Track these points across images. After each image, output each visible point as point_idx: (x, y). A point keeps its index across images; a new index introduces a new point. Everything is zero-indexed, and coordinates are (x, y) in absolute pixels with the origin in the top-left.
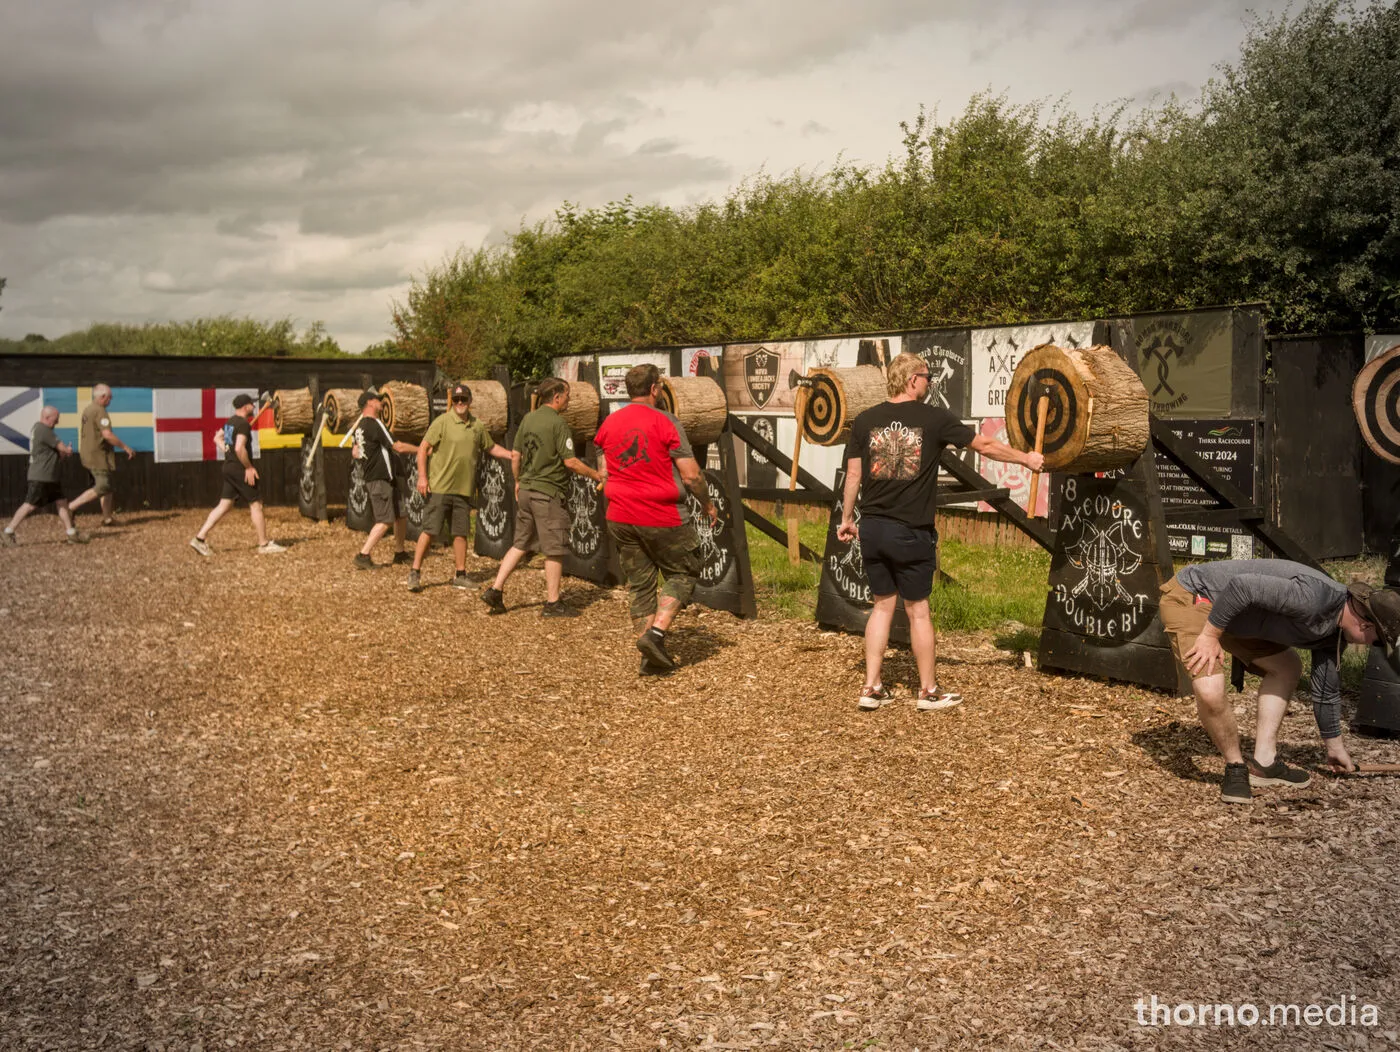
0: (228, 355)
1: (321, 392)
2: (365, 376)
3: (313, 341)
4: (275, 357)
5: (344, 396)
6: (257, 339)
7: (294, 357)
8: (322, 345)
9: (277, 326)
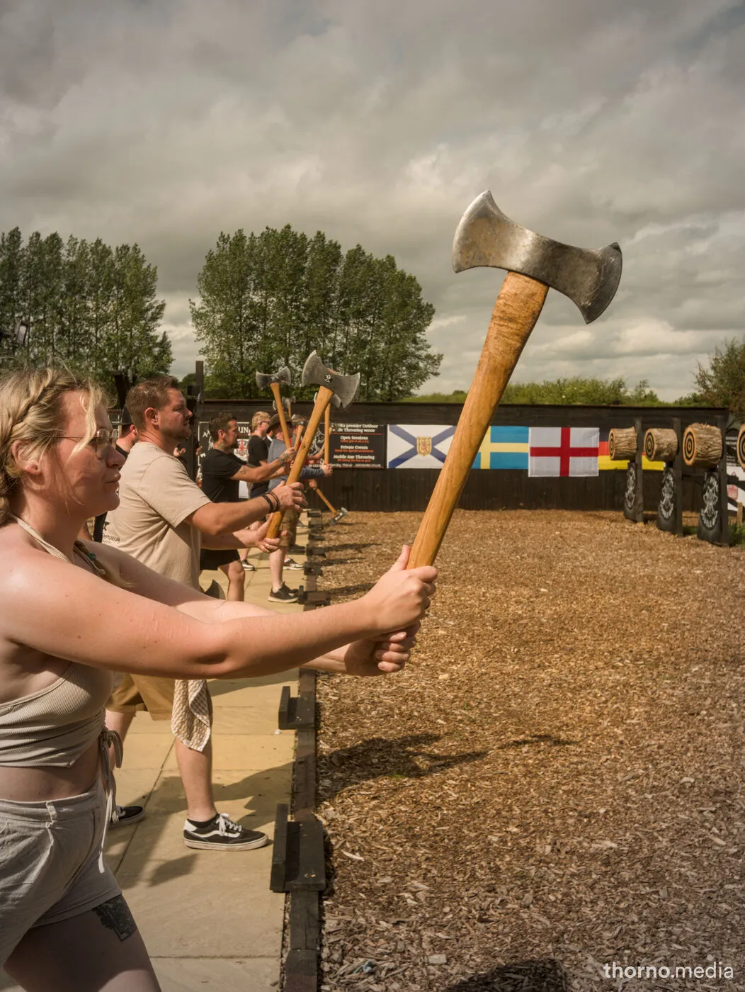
0: (579, 404)
1: (644, 429)
2: (675, 419)
3: (640, 394)
4: (612, 405)
5: (659, 434)
6: (600, 393)
7: (624, 405)
8: (646, 396)
9: (614, 382)
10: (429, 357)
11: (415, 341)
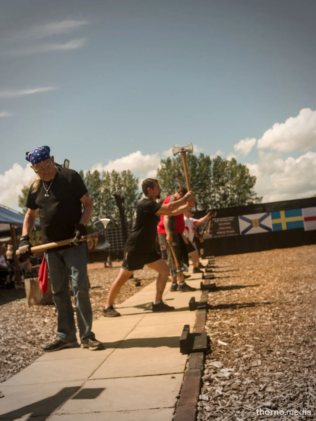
10: (257, 198)
11: (250, 192)
